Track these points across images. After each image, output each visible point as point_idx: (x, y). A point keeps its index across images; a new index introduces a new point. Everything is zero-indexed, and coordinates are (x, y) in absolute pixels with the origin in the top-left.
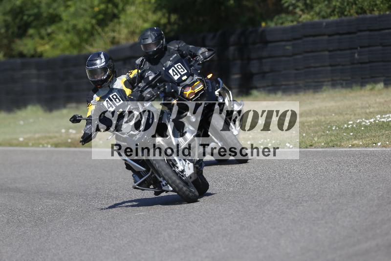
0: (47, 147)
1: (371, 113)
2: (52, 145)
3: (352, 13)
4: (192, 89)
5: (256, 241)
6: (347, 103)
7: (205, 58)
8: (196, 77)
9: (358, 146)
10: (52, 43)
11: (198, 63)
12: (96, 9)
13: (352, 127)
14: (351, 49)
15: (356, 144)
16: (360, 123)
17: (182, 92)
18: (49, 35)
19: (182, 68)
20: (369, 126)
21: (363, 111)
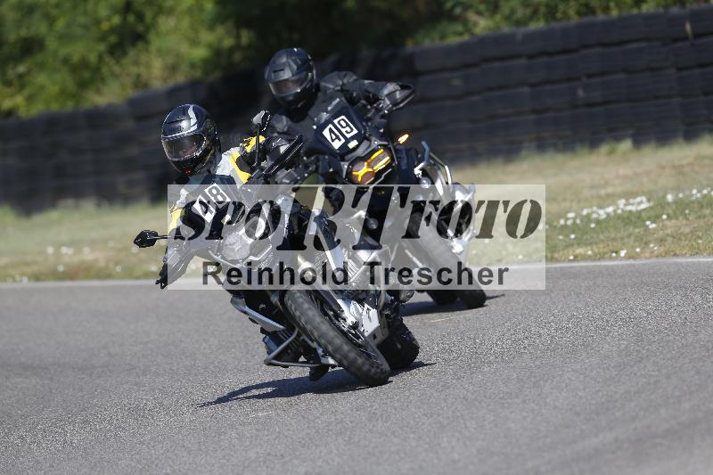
0: (21, 281)
1: (609, 196)
2: (29, 279)
3: (571, 15)
4: (369, 166)
5: (395, 440)
6: (565, 179)
7: (395, 104)
8: (376, 143)
9: (585, 258)
10: (26, 92)
11: (382, 113)
12: (105, 26)
13: (574, 223)
14: (570, 80)
15: (580, 254)
16: (588, 216)
17: (349, 173)
18: (21, 76)
19: (348, 125)
20: (604, 220)
21: (594, 192)
